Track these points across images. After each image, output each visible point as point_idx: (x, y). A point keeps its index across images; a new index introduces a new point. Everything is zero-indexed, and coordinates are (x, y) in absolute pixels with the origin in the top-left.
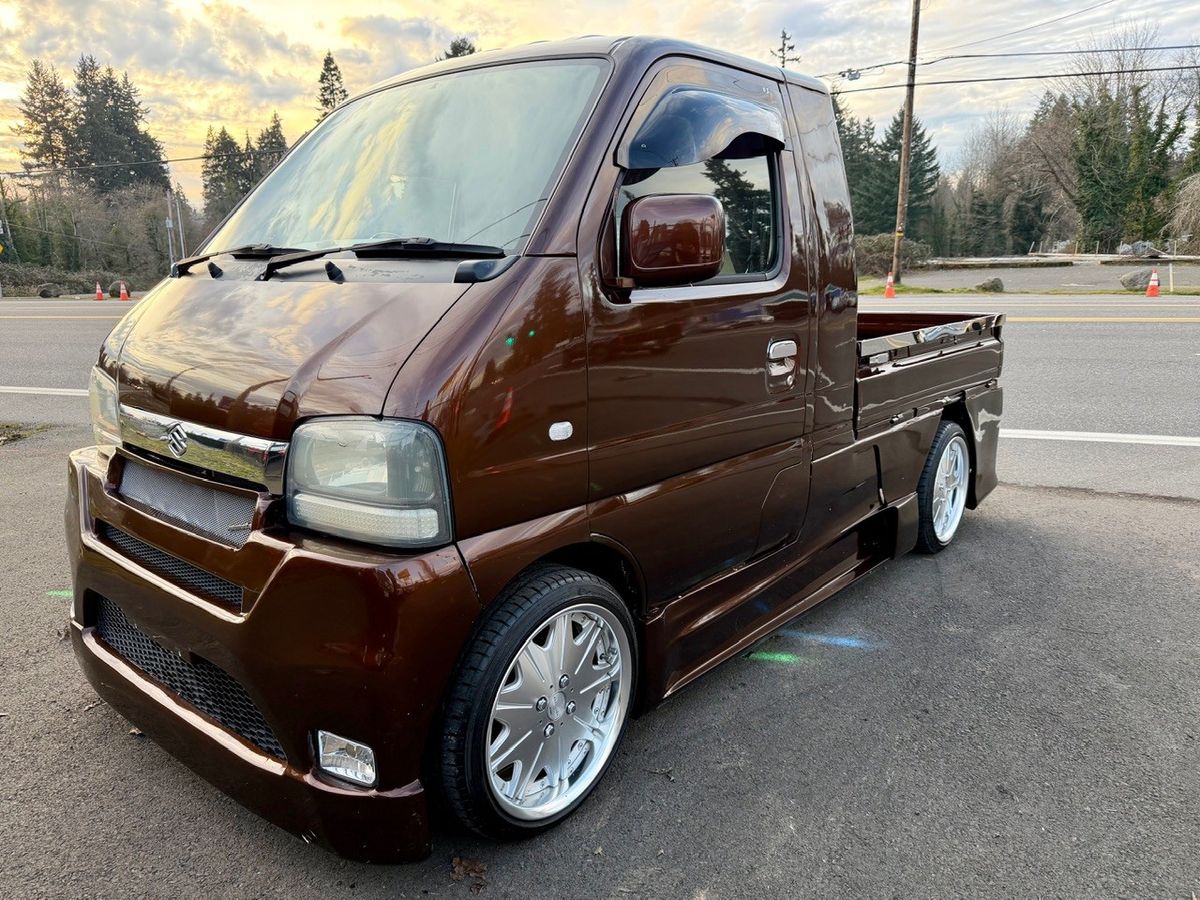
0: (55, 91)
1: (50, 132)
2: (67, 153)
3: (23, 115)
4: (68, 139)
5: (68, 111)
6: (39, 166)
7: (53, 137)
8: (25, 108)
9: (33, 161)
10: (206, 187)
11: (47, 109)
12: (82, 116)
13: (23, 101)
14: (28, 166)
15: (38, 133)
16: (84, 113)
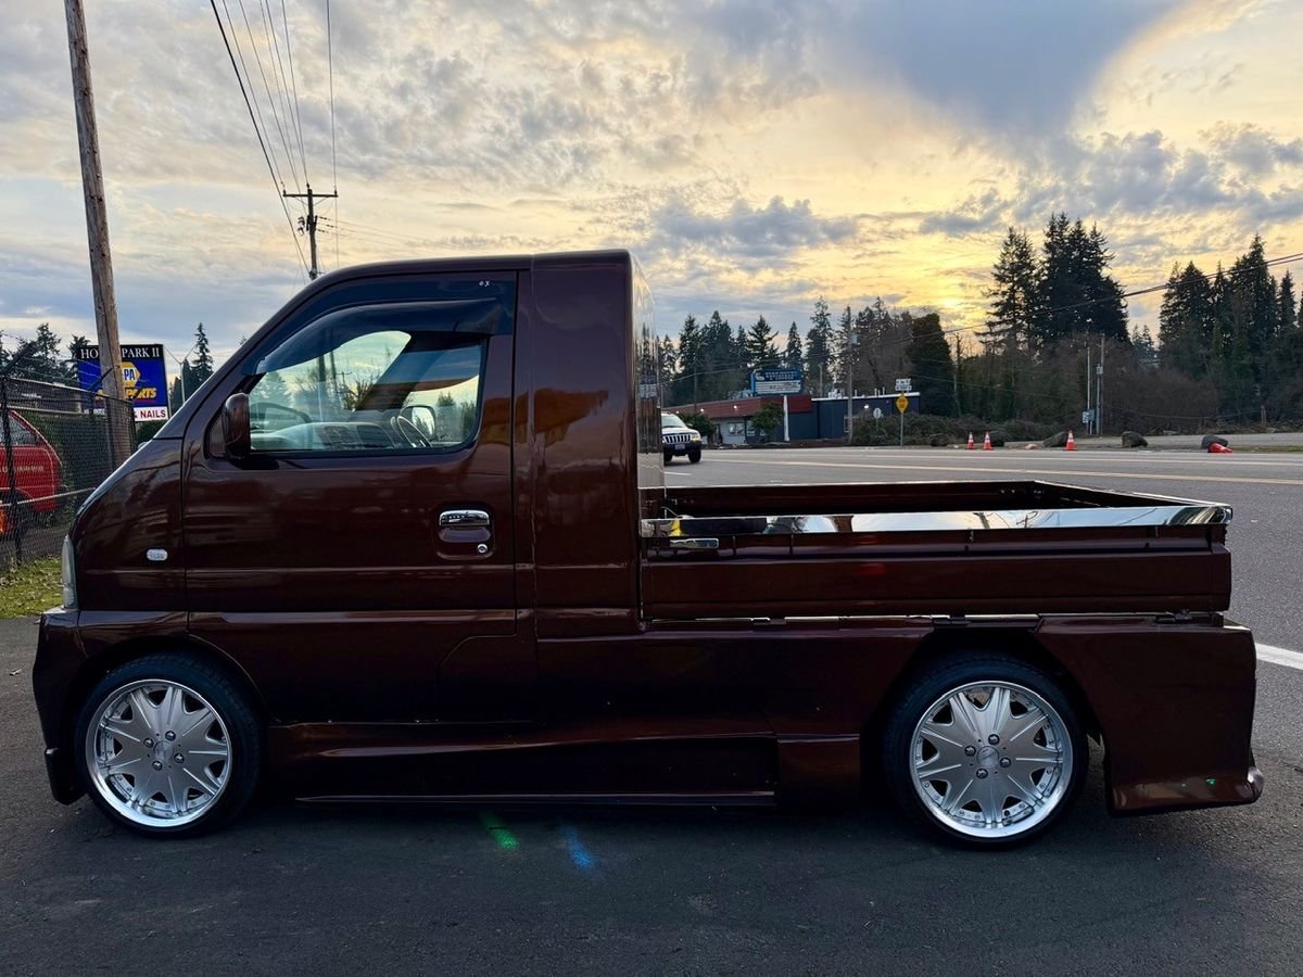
0: (1024, 253)
1: (1015, 291)
2: (1026, 308)
3: (994, 278)
4: (1029, 294)
5: (1033, 268)
6: (1000, 323)
7: (1017, 295)
8: (996, 271)
9: (997, 319)
10: (1163, 328)
11: (1015, 269)
12: (1046, 272)
13: (996, 266)
14: (991, 324)
15: (1004, 293)
16: (1047, 269)
